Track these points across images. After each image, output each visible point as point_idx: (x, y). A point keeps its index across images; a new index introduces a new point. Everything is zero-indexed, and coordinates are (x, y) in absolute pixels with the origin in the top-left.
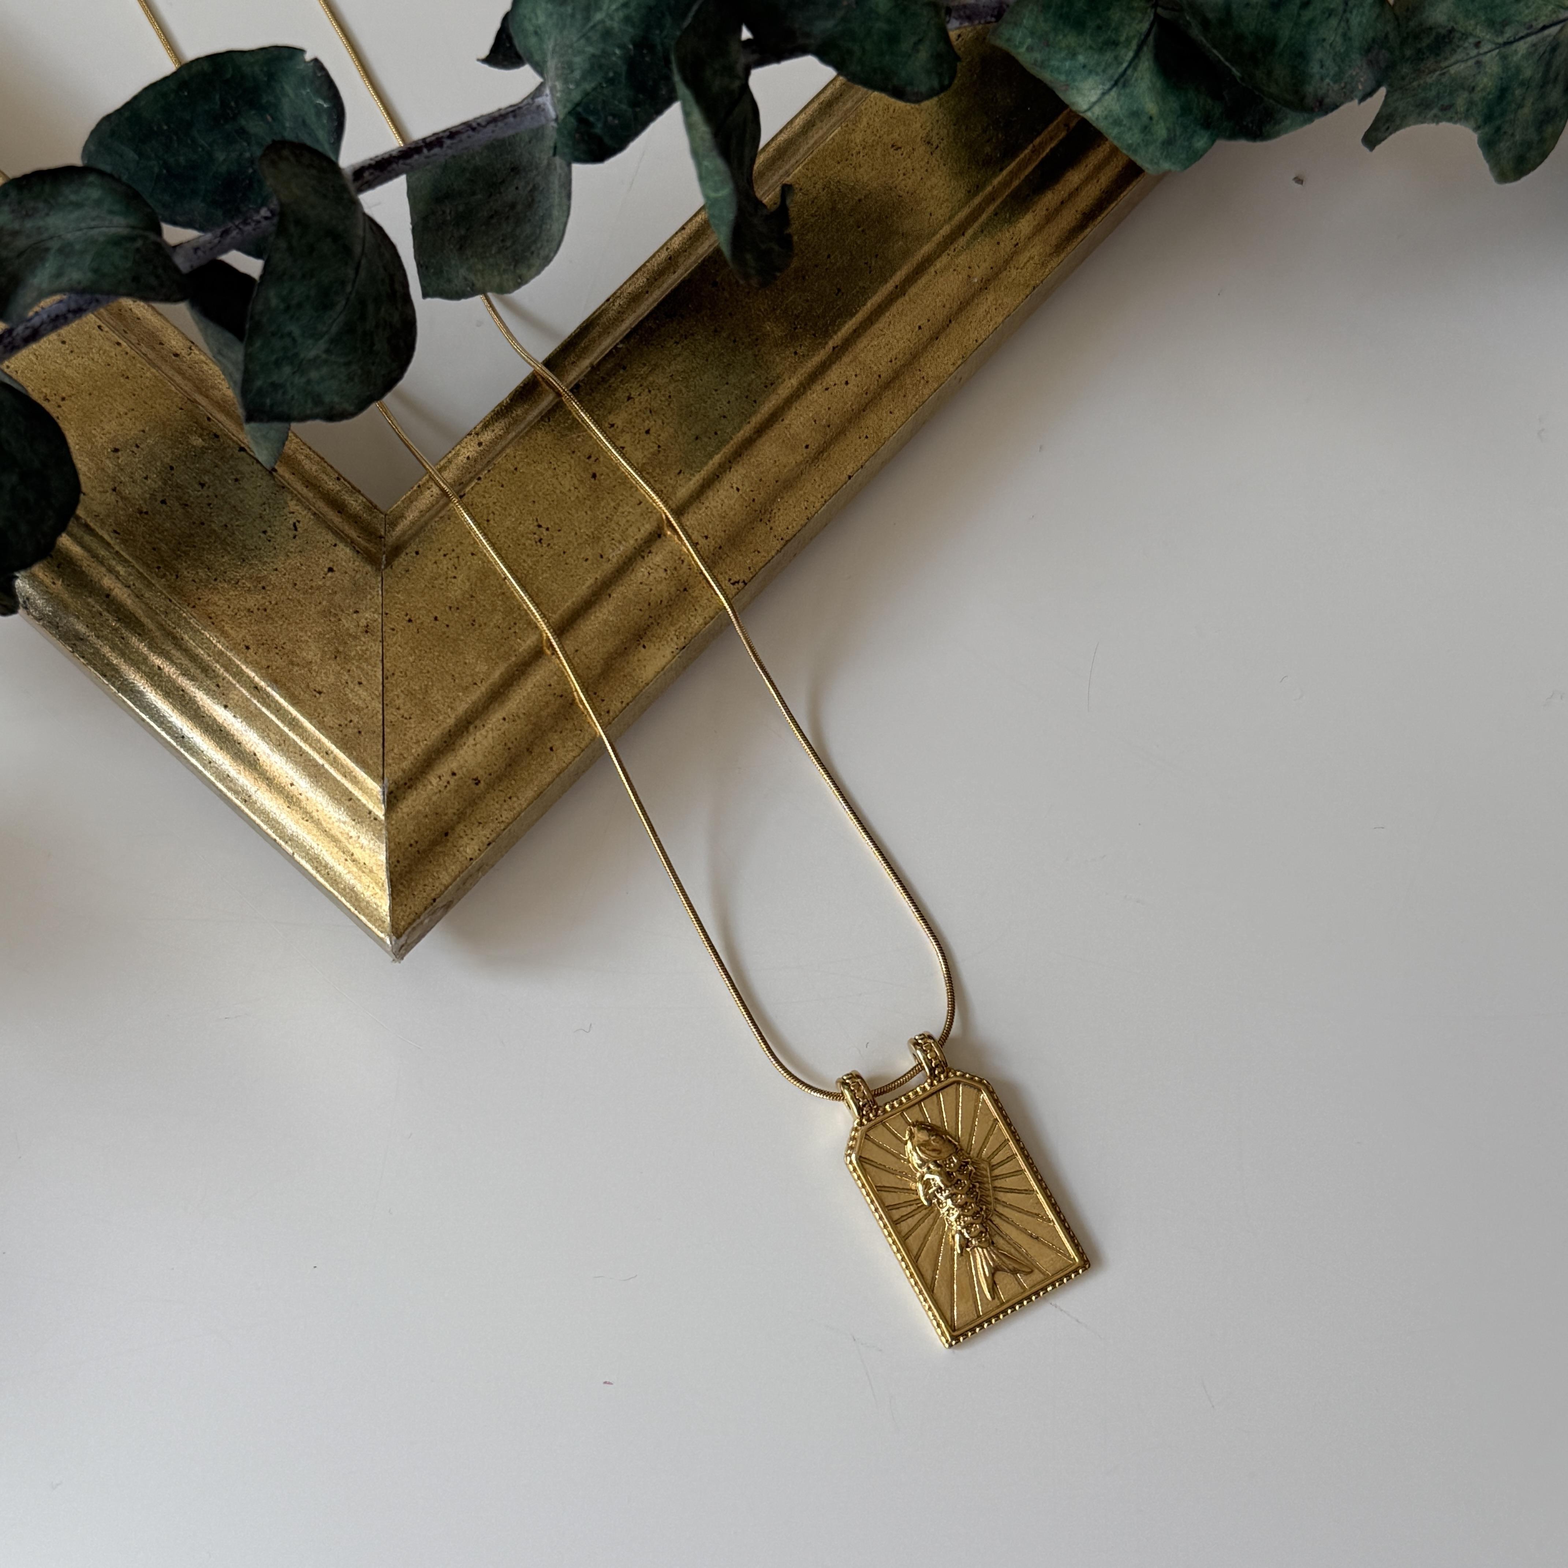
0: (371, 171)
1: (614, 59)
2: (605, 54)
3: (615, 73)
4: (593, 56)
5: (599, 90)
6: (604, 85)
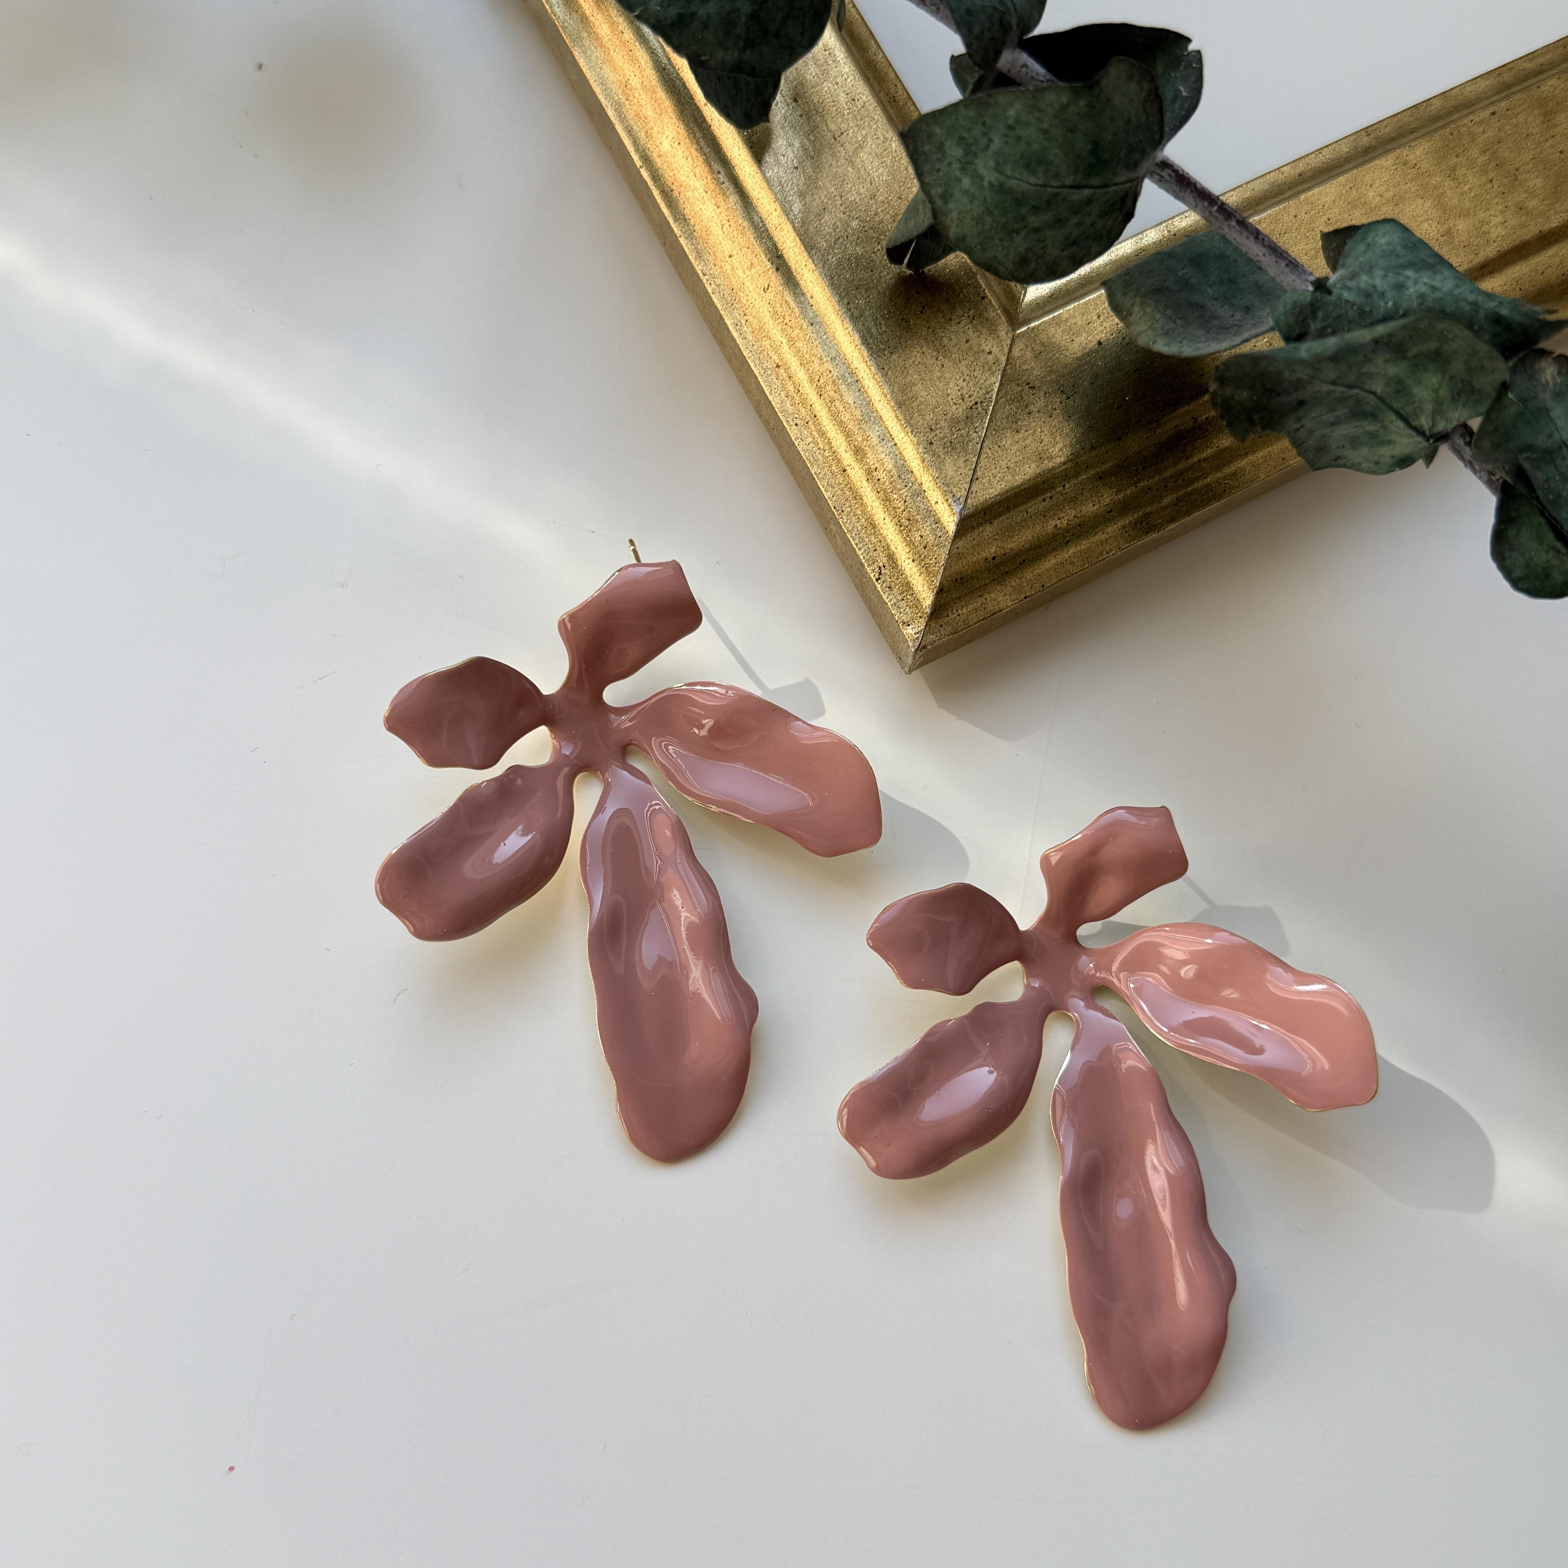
0: (1173, 174)
1: (1382, 304)
2: (1382, 295)
3: (1371, 311)
4: (1374, 287)
5: (1348, 306)
6: (1355, 308)
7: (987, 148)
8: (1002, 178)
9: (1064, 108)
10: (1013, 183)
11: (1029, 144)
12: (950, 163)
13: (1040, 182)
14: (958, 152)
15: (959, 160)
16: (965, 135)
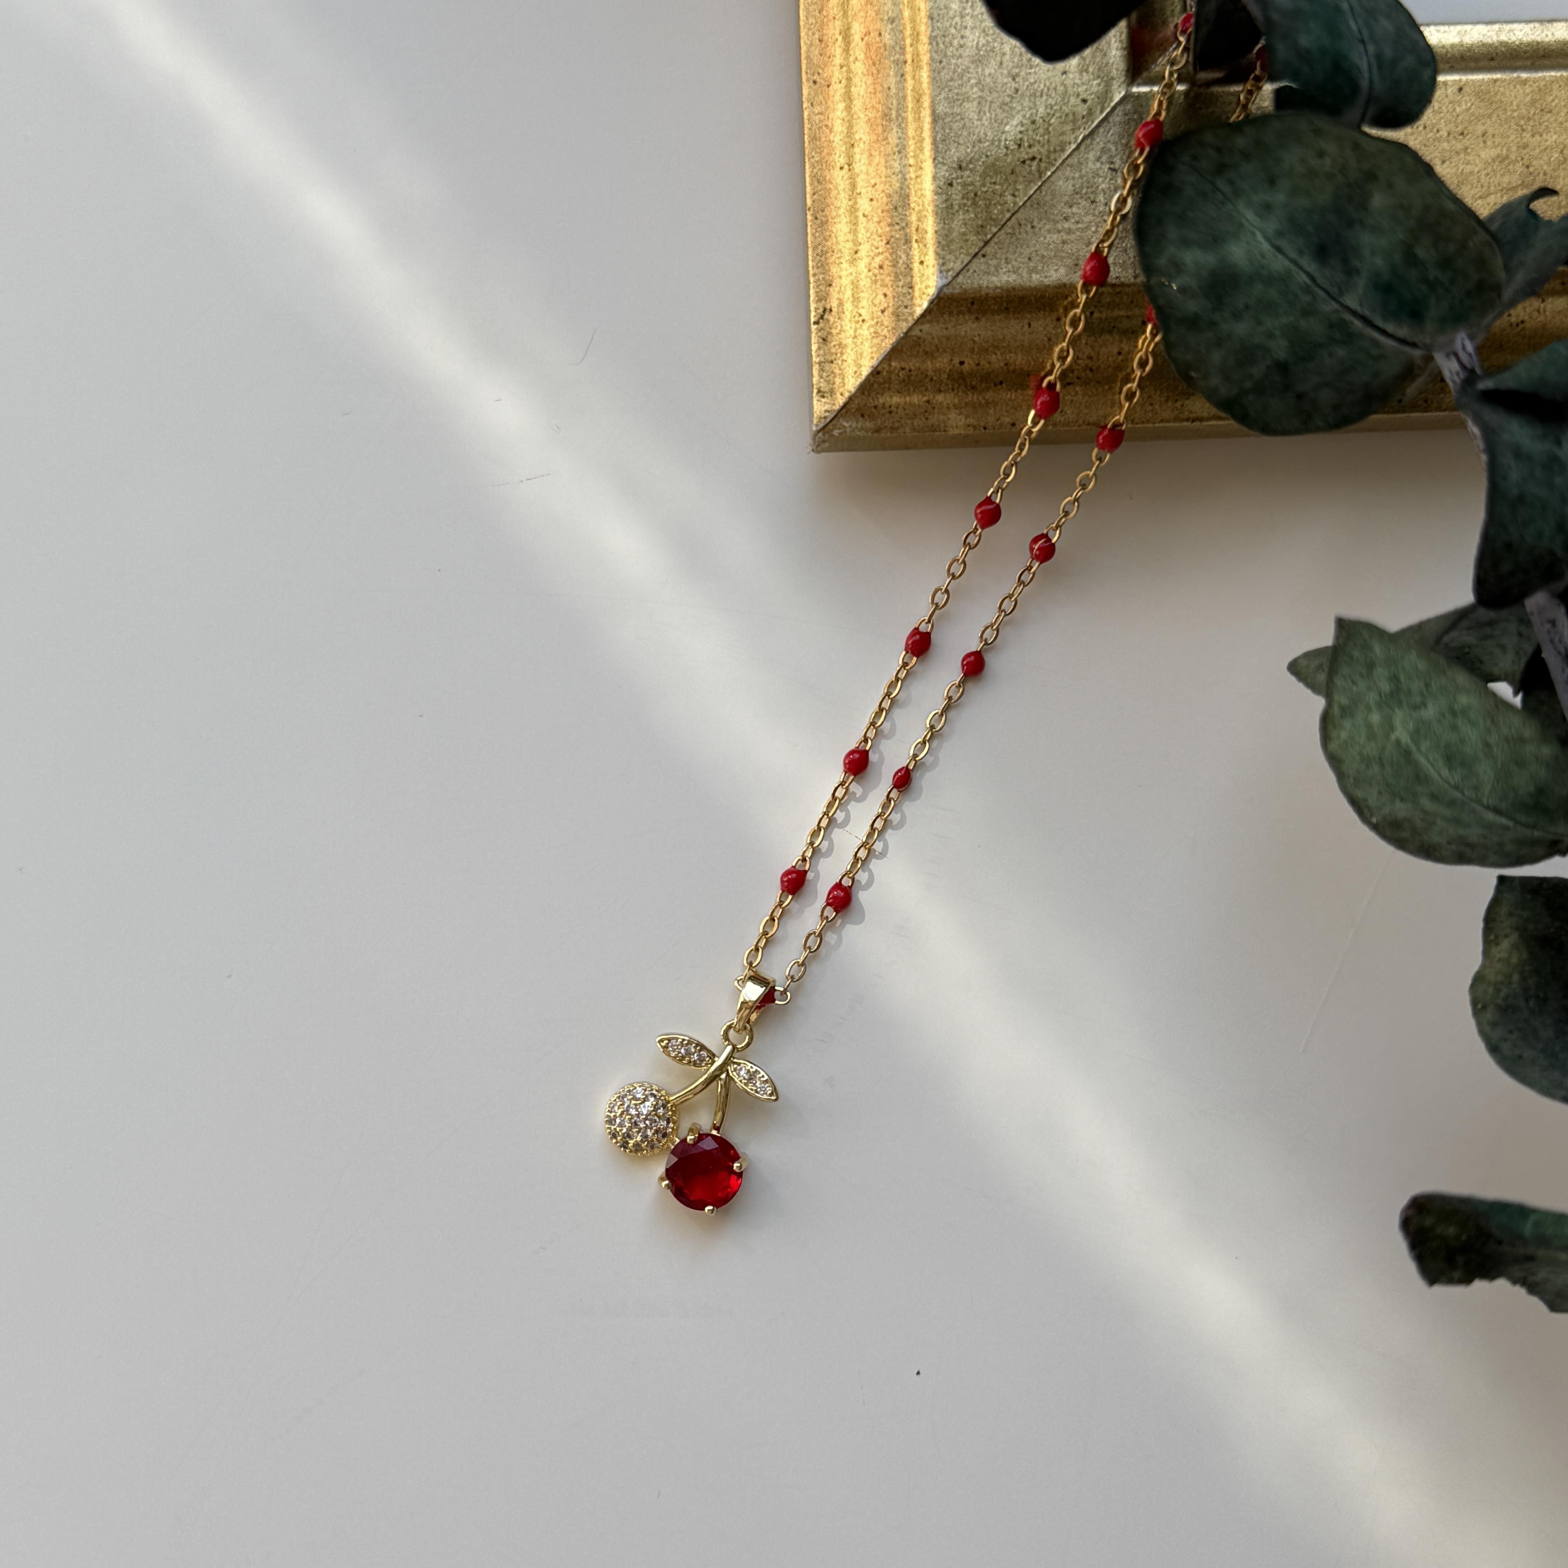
7: (1416, 707)
8: (1413, 748)
9: (1521, 740)
10: (1422, 760)
11: (1462, 741)
12: (1369, 689)
13: (1452, 782)
14: (1385, 687)
15: (1380, 695)
16: (1402, 678)
